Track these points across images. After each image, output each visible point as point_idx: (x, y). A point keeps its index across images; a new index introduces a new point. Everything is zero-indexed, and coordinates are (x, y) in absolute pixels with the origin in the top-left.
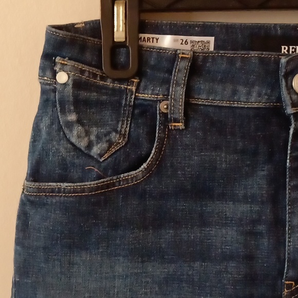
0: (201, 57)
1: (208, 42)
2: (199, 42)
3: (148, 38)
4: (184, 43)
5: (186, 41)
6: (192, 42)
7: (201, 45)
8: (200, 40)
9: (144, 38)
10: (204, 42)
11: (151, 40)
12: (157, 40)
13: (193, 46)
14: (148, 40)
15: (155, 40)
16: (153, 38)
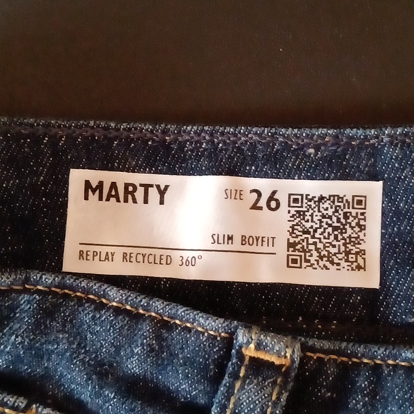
0: (332, 370)
1: (360, 201)
2: (321, 198)
3: (127, 186)
4: (263, 203)
5: (271, 198)
6: (294, 199)
7: (330, 212)
8: (326, 195)
9: (114, 185)
10: (340, 199)
11: (140, 194)
12: (162, 192)
13: (301, 214)
14: (127, 192)
15: (153, 193)
16: (147, 187)
